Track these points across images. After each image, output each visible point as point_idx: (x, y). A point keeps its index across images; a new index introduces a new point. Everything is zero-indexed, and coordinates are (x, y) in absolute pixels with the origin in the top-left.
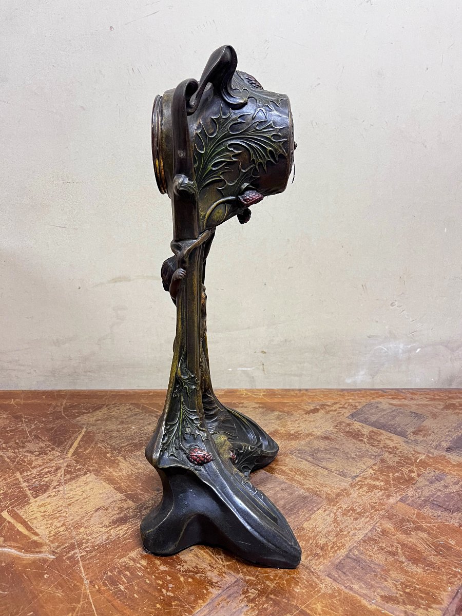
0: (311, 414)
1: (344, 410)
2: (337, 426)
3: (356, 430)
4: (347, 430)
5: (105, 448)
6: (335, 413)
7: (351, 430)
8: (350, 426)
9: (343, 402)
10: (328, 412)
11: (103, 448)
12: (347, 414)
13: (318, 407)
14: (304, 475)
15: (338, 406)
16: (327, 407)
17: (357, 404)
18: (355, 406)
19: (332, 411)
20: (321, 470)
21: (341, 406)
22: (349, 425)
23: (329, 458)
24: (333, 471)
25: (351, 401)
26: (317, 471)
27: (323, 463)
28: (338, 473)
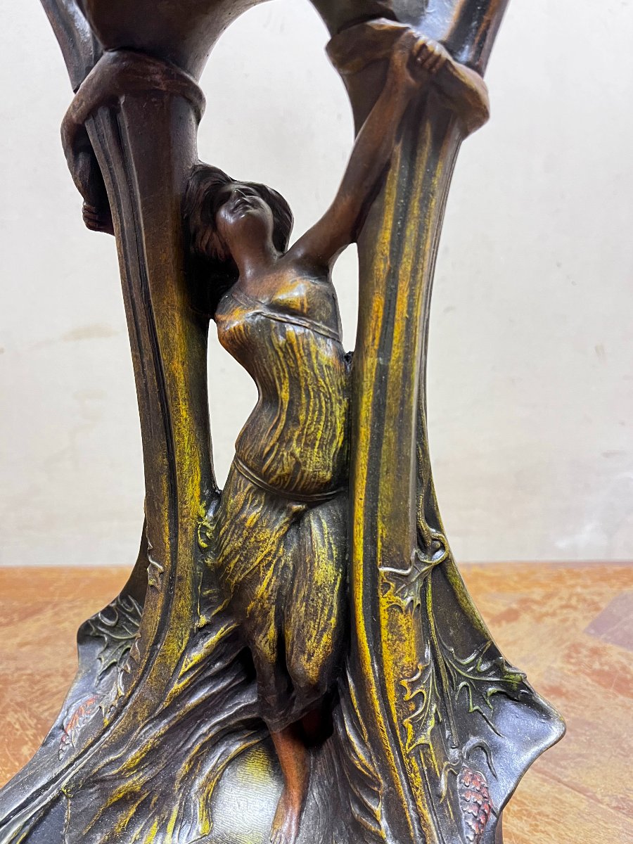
0: (504, 623)
1: (573, 614)
2: (569, 656)
3: (618, 666)
4: (597, 666)
5: (22, 726)
6: (556, 620)
7: (606, 668)
8: (600, 656)
9: (565, 593)
10: (539, 618)
11: (17, 726)
12: (583, 625)
13: (515, 606)
14: (529, 815)
15: (556, 603)
16: (535, 607)
17: (596, 598)
18: (594, 603)
19: (547, 614)
20: (570, 797)
21: (564, 603)
22: (595, 652)
23: (580, 755)
24: (599, 797)
25: (579, 590)
26: (562, 802)
27: (569, 772)
28: (614, 804)
